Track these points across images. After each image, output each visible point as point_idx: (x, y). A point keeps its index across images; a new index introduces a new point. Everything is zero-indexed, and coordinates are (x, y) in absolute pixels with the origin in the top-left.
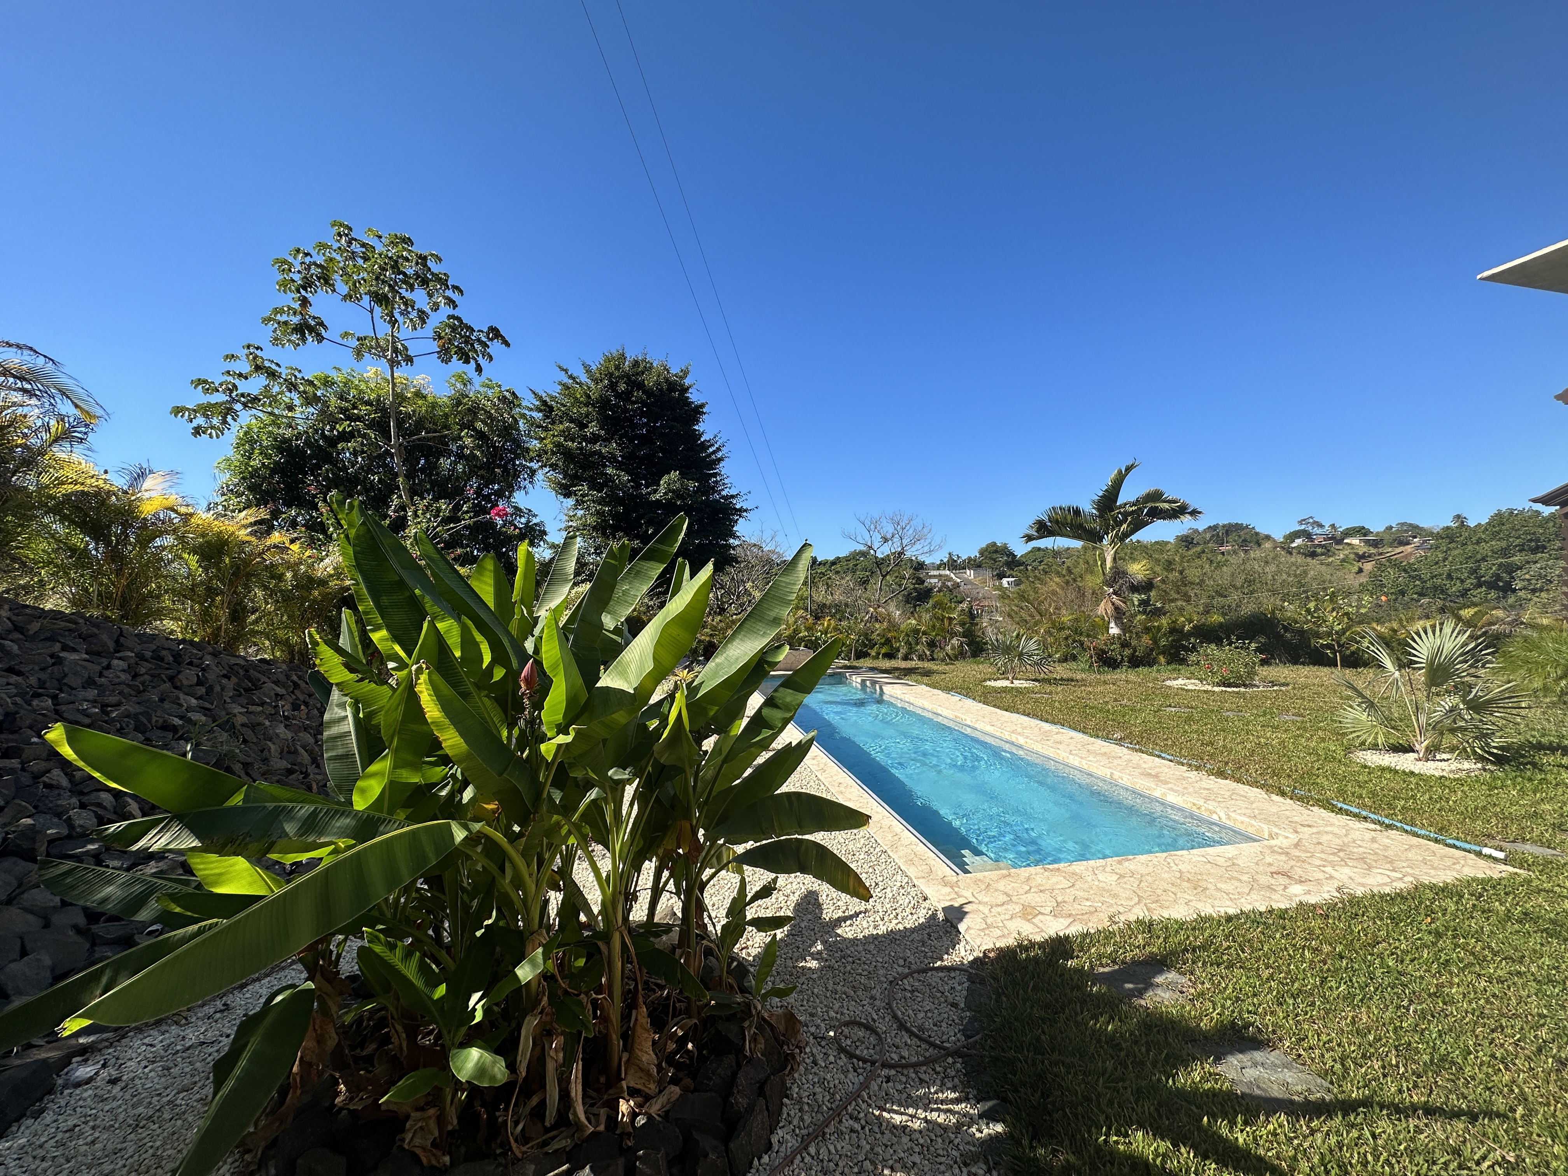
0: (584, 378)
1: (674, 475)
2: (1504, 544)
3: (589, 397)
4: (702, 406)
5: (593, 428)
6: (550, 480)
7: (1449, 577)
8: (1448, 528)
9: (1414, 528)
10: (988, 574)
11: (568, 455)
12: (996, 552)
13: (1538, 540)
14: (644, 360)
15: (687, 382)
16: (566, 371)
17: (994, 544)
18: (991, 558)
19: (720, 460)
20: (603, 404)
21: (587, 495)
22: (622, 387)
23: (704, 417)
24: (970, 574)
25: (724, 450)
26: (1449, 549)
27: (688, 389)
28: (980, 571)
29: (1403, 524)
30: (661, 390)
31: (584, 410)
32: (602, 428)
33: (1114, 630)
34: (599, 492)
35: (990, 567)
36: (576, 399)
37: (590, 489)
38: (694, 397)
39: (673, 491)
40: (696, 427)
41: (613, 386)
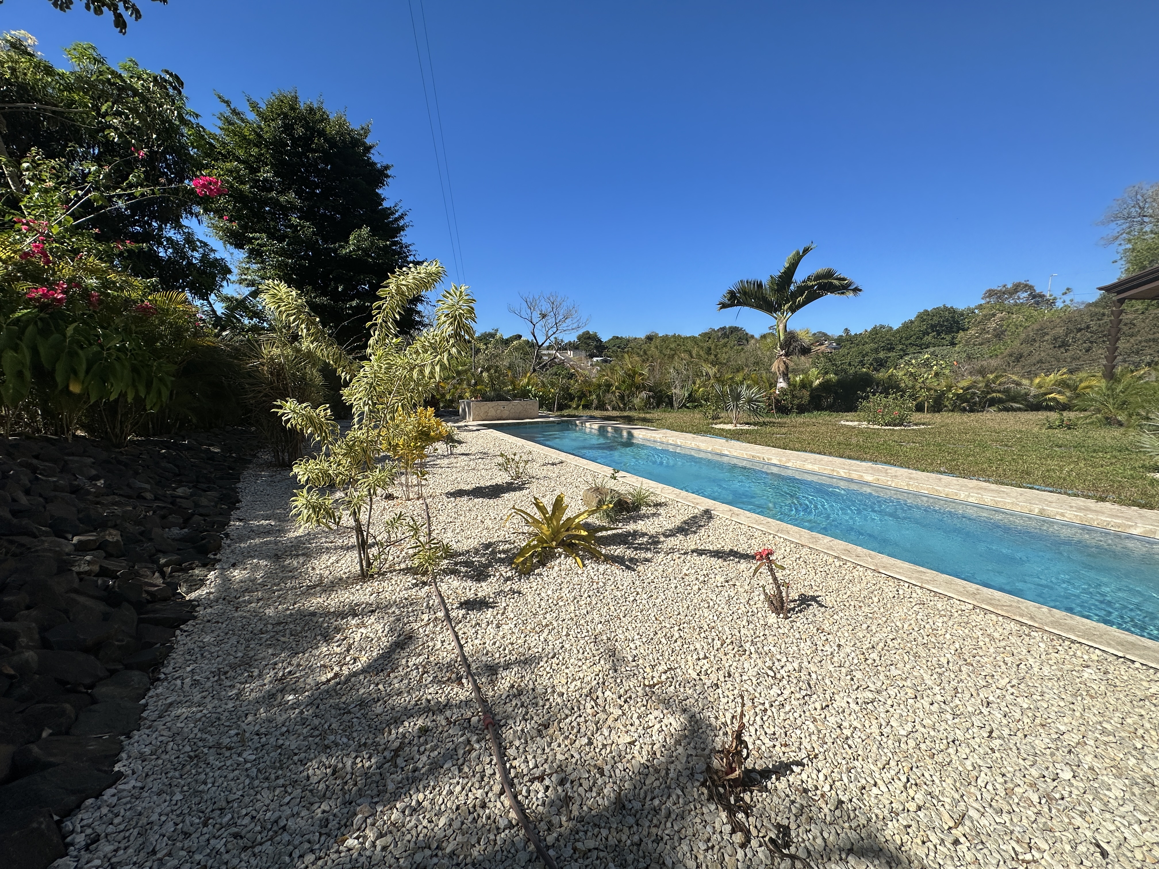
0: (252, 117)
1: (365, 231)
2: (876, 346)
3: (259, 136)
4: (387, 168)
5: (266, 173)
6: (215, 227)
7: (850, 364)
8: (842, 336)
9: (825, 335)
10: (583, 354)
11: (238, 197)
12: (589, 338)
13: (891, 344)
14: (320, 109)
15: (368, 141)
16: (228, 103)
17: (588, 333)
18: (586, 343)
19: (402, 229)
20: (278, 145)
21: (265, 245)
22: (300, 131)
23: (389, 180)
24: (570, 354)
25: (407, 219)
26: (851, 347)
27: (371, 147)
28: (577, 351)
29: (820, 332)
30: (344, 141)
31: (254, 151)
32: (276, 174)
33: (782, 384)
34: (280, 242)
35: (585, 350)
36: (244, 137)
37: (269, 238)
38: (377, 158)
39: (363, 249)
40: (379, 191)
41: (288, 128)
